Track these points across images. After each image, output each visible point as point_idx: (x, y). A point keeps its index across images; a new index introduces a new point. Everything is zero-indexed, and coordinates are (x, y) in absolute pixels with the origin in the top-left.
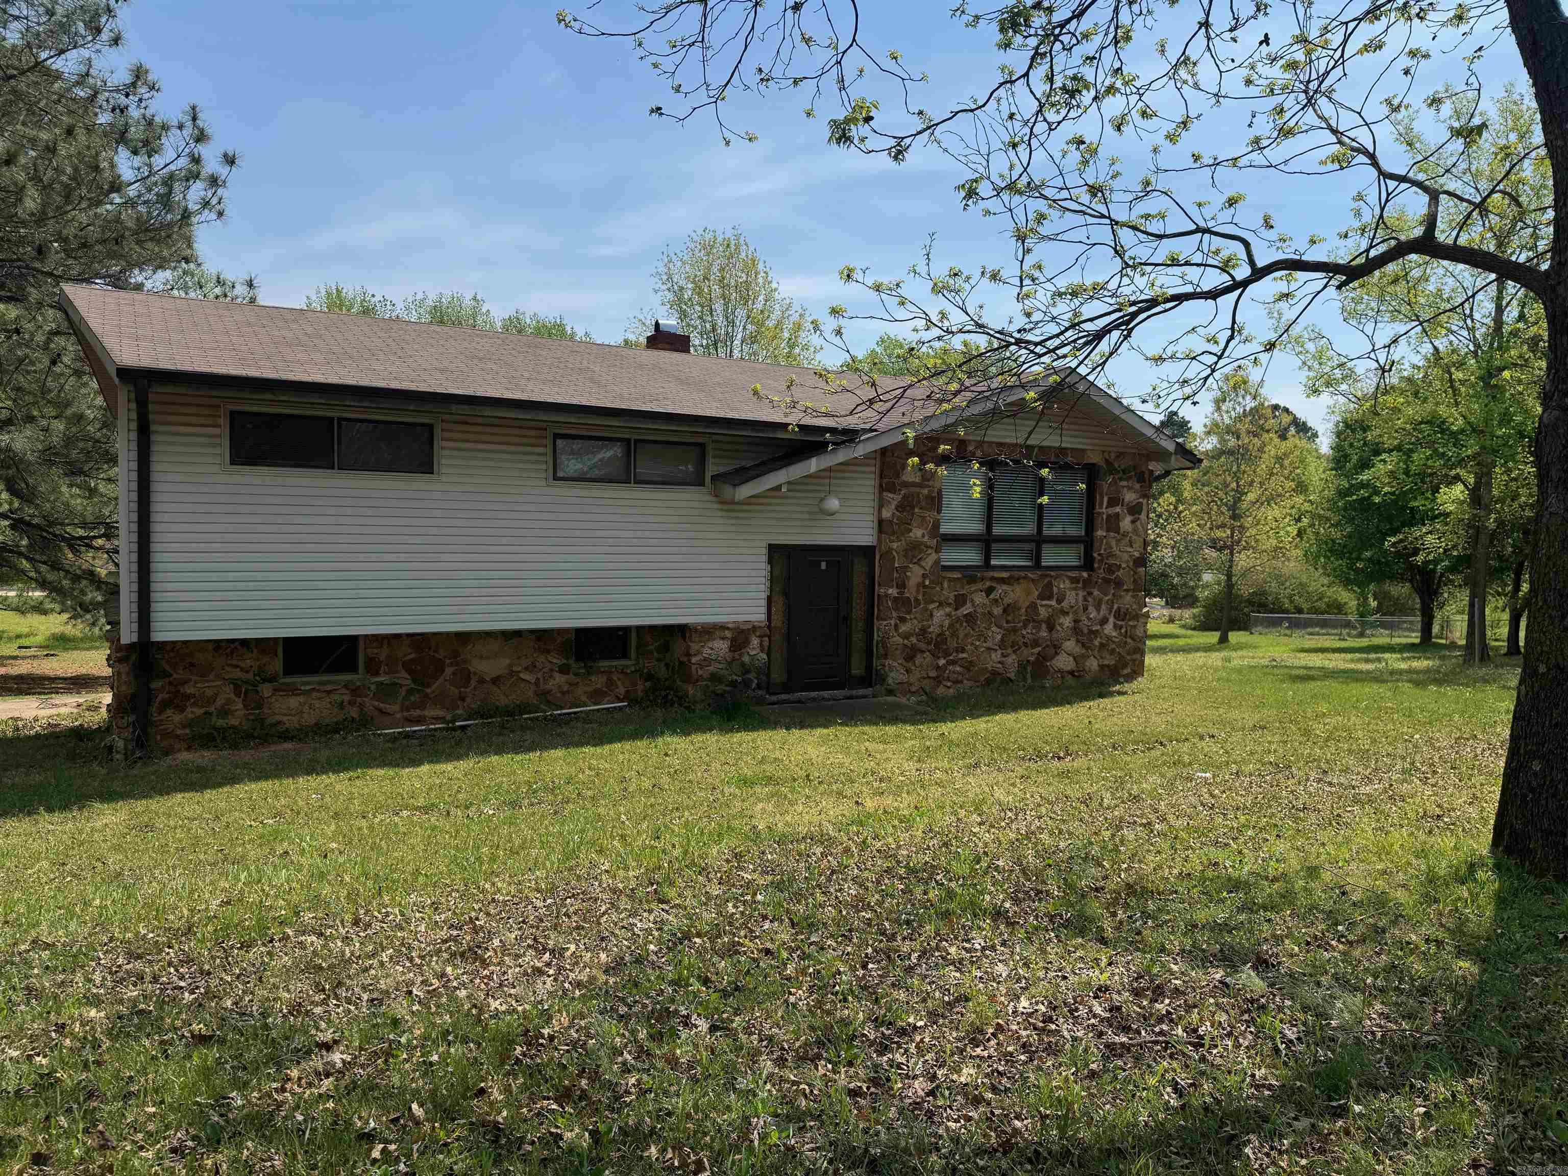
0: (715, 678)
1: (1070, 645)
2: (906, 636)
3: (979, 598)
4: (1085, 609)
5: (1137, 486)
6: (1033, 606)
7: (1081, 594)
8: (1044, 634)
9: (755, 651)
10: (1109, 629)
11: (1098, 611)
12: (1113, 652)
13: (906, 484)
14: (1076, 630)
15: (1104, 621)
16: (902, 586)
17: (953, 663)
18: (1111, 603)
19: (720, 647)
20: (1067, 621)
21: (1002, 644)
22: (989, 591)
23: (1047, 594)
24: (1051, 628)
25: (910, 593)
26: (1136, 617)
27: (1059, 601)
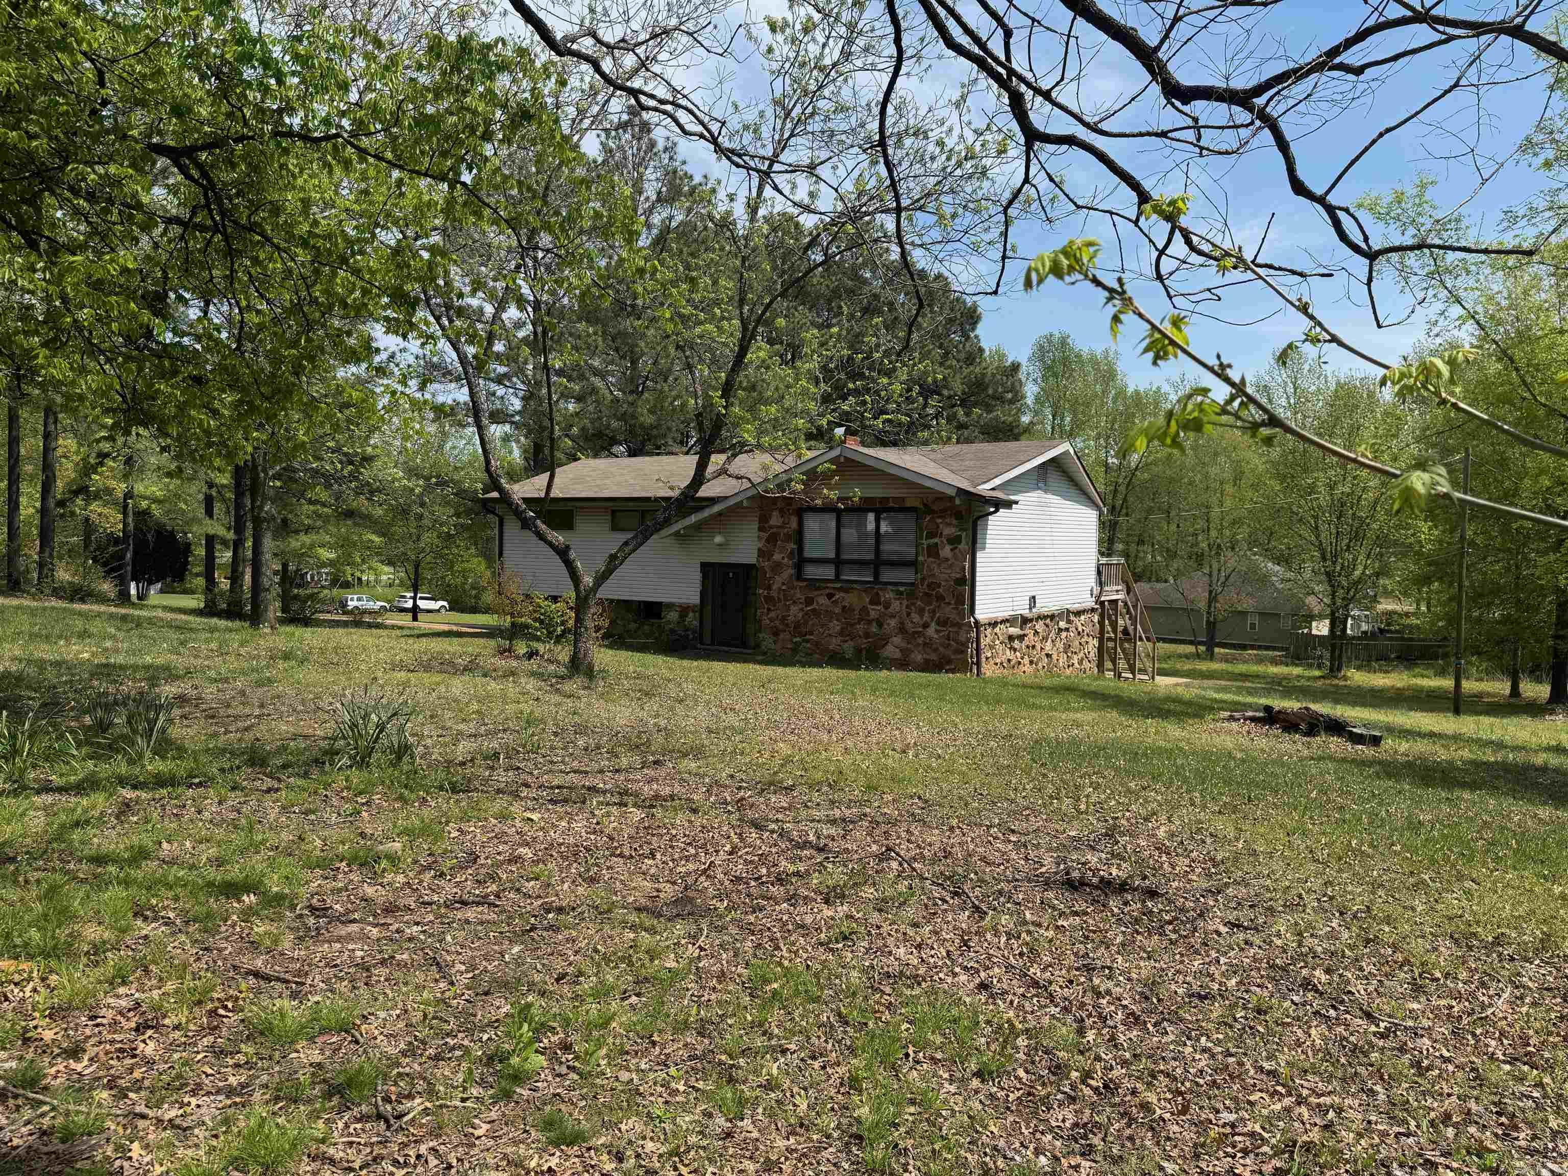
0: (672, 631)
1: (897, 640)
2: (771, 620)
3: (823, 601)
4: (908, 614)
5: (955, 522)
6: (864, 609)
7: (905, 602)
8: (874, 629)
9: (692, 620)
10: (931, 631)
11: (922, 616)
12: (936, 650)
13: (771, 527)
14: (902, 630)
15: (926, 626)
16: (769, 588)
17: (808, 641)
18: (934, 612)
19: (673, 616)
20: (893, 622)
21: (841, 633)
22: (830, 596)
23: (875, 601)
24: (880, 625)
25: (774, 594)
26: (959, 625)
27: (886, 608)
